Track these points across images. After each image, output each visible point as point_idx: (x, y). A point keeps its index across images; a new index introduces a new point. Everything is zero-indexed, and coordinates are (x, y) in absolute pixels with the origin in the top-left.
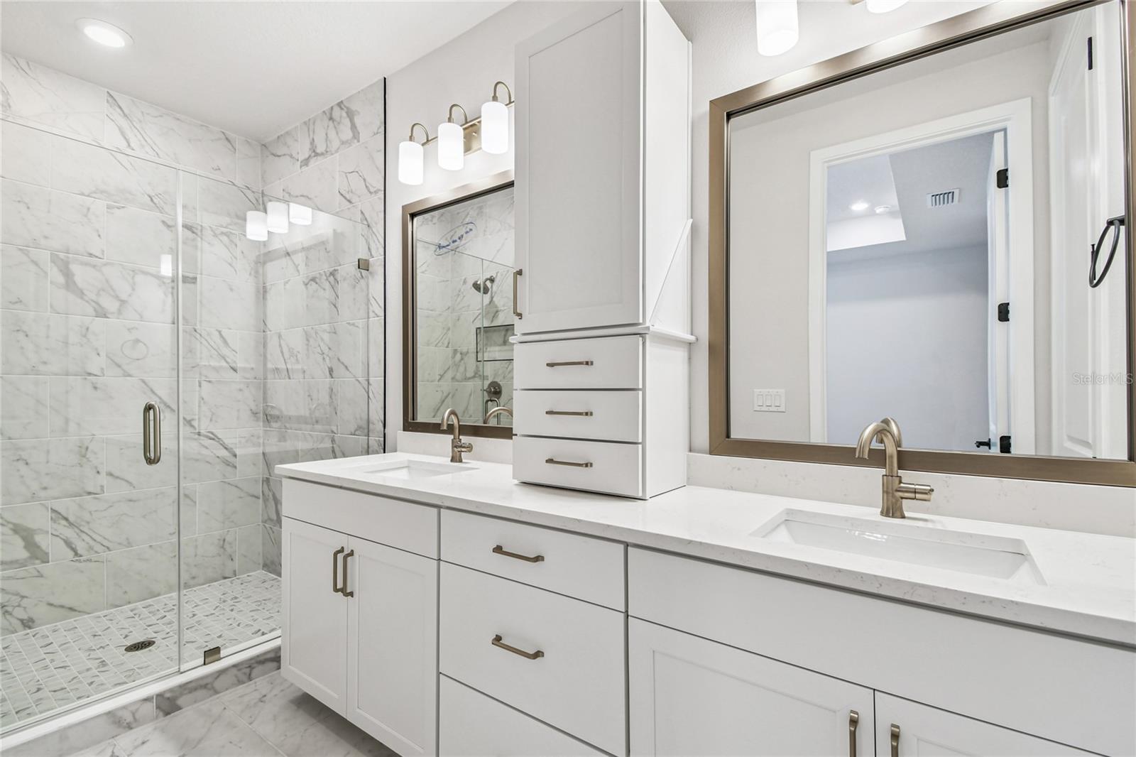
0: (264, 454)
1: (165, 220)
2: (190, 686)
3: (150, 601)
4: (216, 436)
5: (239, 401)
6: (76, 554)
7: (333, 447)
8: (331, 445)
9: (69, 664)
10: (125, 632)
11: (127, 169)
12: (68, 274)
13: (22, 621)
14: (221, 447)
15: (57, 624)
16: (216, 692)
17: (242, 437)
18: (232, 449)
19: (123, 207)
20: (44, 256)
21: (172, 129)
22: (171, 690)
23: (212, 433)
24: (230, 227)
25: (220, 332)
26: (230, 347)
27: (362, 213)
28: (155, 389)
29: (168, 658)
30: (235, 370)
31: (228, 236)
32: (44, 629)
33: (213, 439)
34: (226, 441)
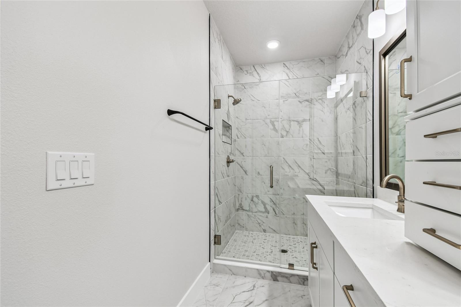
0: (336, 190)
1: (300, 100)
2: (282, 274)
3: (295, 237)
4: (317, 180)
5: (326, 166)
6: (276, 214)
7: (354, 191)
8: (354, 190)
9: (265, 248)
10: (283, 244)
11: (288, 86)
12: (274, 125)
13: (263, 229)
14: (319, 185)
15: (271, 234)
16: (291, 282)
17: (327, 181)
18: (323, 186)
19: (287, 100)
20: (268, 121)
21: (302, 66)
22: (276, 272)
23: (316, 179)
24: (322, 96)
25: (318, 139)
26: (322, 144)
27: (364, 66)
28: (287, 161)
29: (286, 260)
30: (324, 154)
31: (321, 100)
32: (268, 234)
33: (316, 181)
34: (321, 182)
